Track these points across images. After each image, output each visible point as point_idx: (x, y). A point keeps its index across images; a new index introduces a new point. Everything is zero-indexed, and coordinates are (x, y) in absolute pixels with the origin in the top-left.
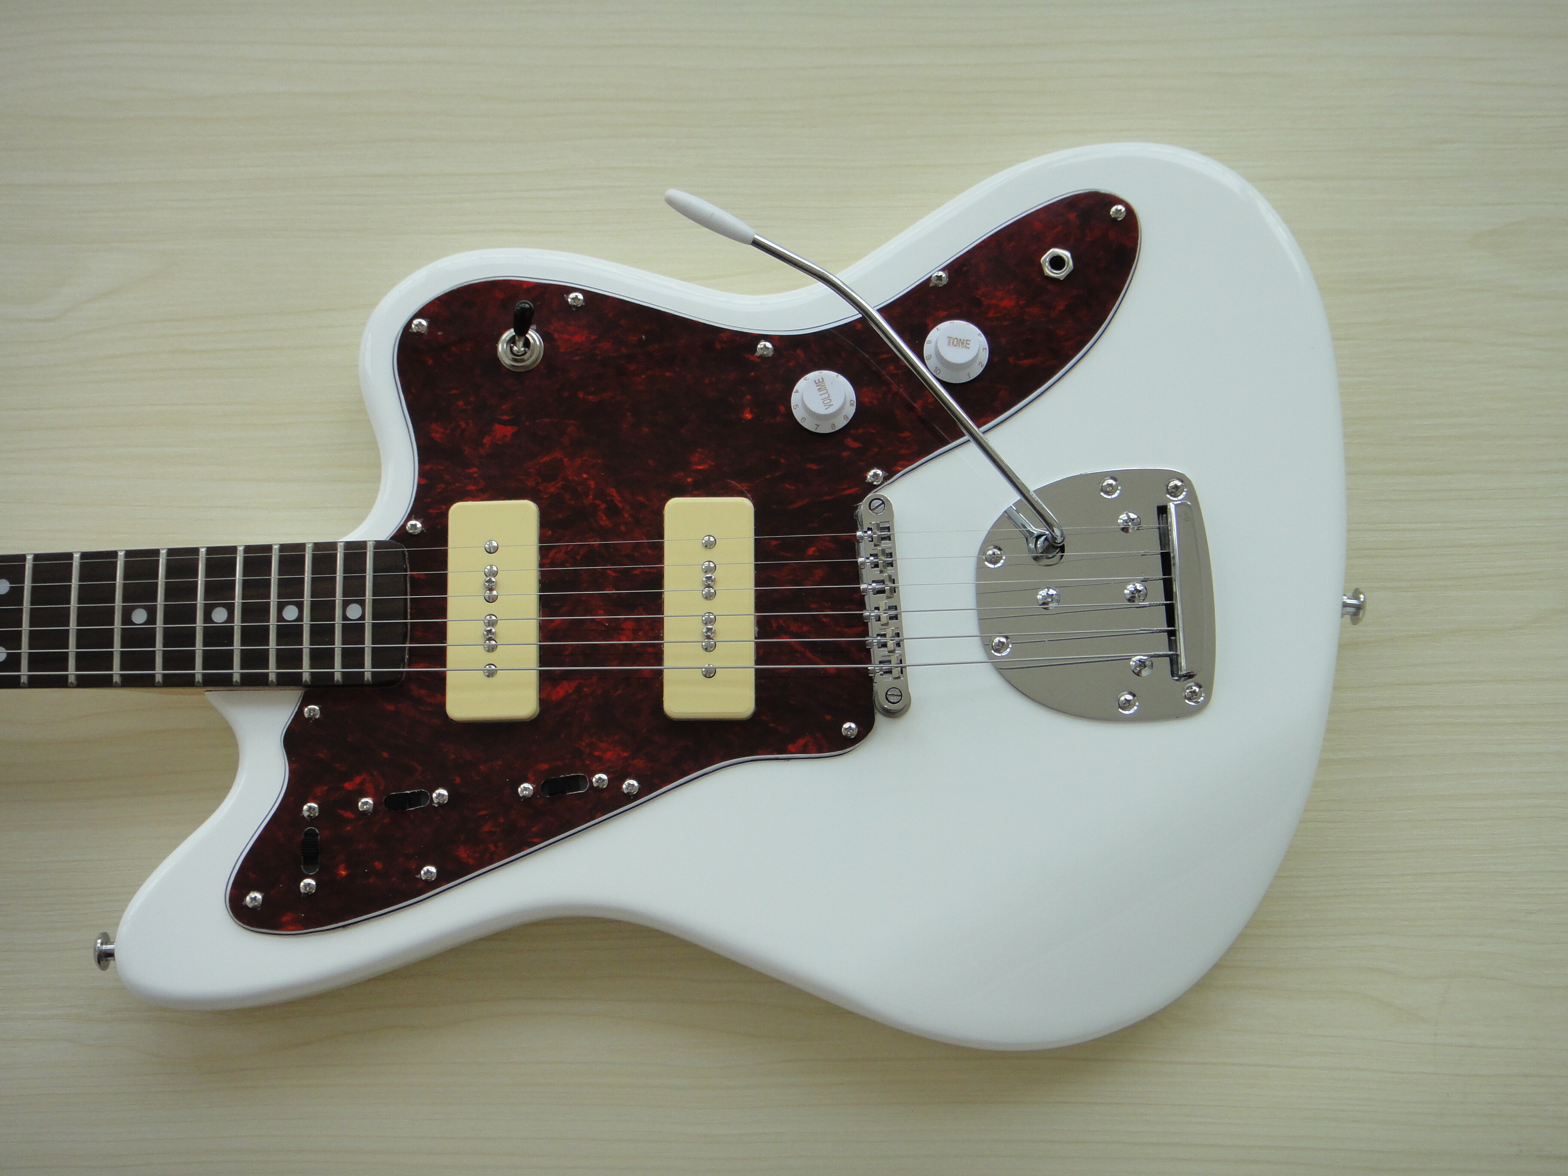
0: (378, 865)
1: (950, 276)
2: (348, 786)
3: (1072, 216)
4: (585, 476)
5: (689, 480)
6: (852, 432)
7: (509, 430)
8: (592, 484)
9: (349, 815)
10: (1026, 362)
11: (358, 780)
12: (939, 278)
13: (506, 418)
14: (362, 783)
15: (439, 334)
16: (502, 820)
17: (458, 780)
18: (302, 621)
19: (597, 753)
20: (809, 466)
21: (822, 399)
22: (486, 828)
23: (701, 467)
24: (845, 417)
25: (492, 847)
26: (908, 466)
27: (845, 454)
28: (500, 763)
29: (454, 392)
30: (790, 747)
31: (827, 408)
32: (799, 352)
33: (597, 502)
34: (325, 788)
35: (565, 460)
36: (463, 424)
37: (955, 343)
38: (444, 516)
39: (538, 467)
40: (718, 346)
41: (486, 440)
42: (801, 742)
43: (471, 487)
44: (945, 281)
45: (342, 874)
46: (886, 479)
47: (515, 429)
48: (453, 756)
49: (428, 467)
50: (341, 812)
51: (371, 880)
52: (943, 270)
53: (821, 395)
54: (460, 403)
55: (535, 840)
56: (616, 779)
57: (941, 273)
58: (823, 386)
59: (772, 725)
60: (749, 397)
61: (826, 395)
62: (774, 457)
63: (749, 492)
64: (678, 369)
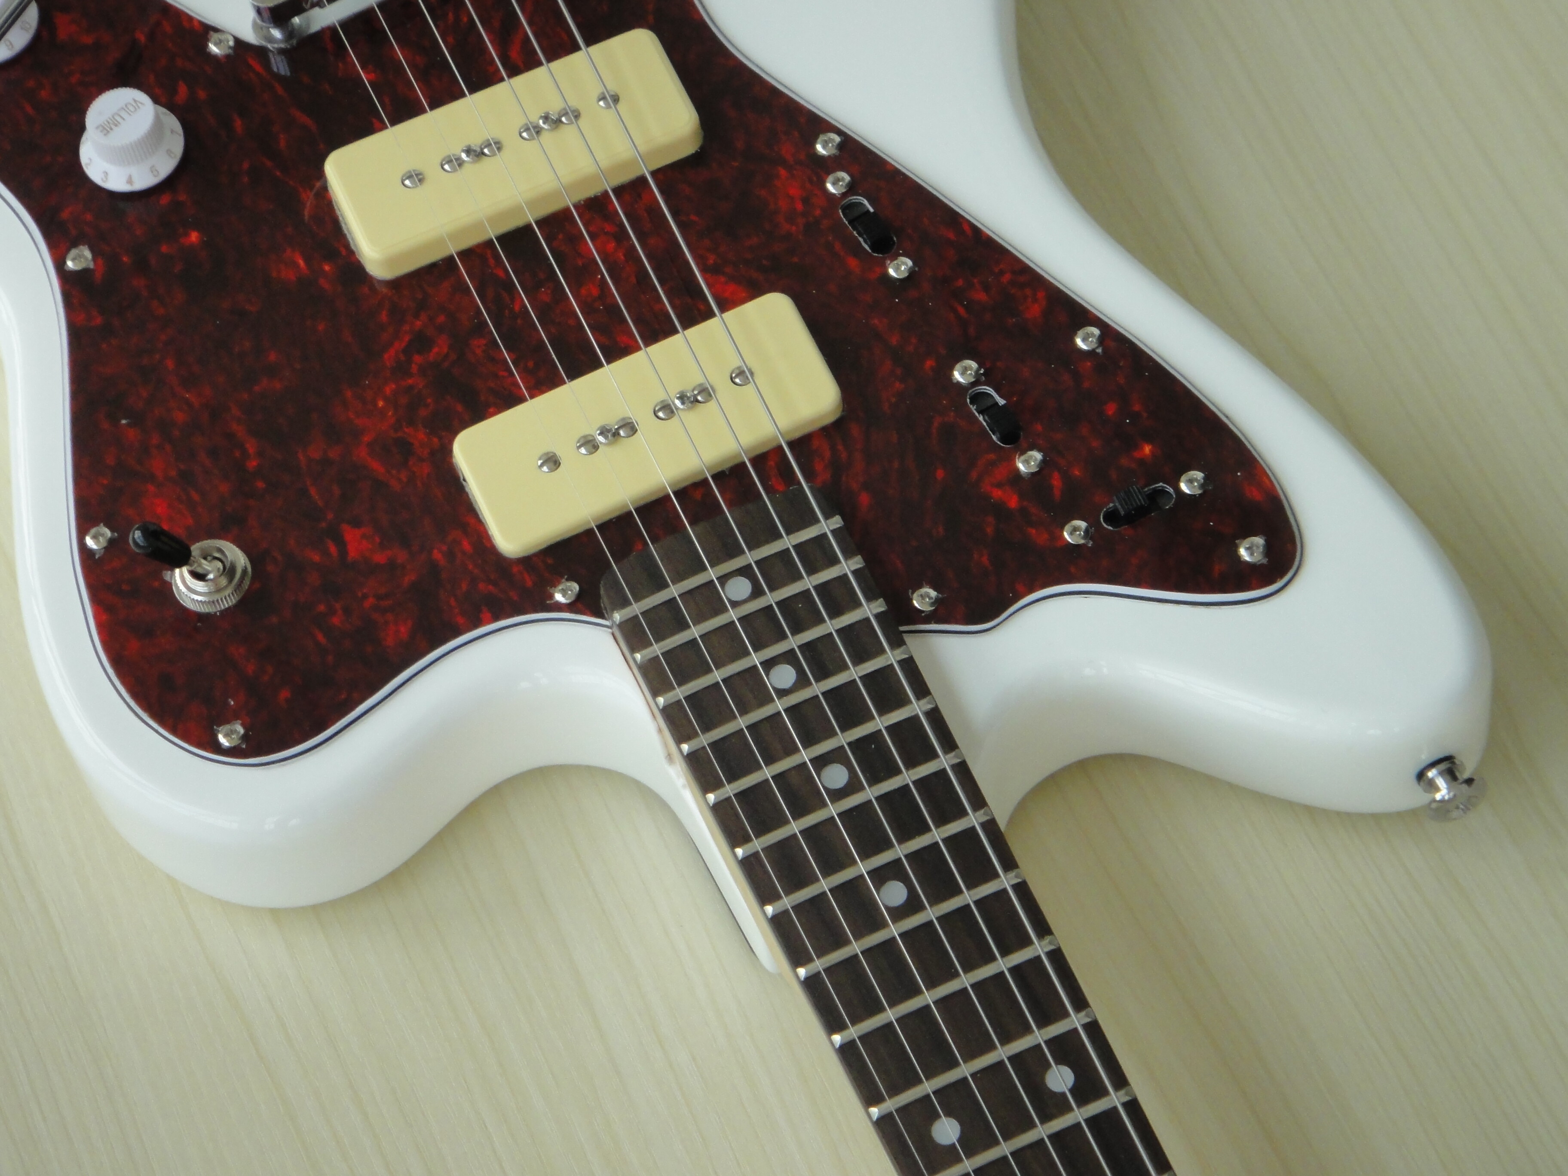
0: (1111, 409)
2: (1013, 503)
4: (381, 404)
5: (327, 268)
7: (350, 534)
8: (389, 389)
9: (1056, 482)
11: (997, 494)
13: (333, 549)
14: (1000, 485)
15: (232, 703)
16: (960, 283)
17: (929, 363)
18: (792, 651)
19: (800, 207)
20: (239, 131)
21: (130, 115)
22: (981, 296)
23: (301, 263)
25: (1006, 278)
27: (202, 97)
28: (876, 321)
29: (321, 638)
31: (141, 103)
32: (65, 215)
33: (414, 368)
34: (1034, 531)
35: (366, 439)
36: (370, 601)
38: (527, 562)
39: (394, 472)
40: (99, 321)
41: (380, 558)
43: (466, 546)
45: (1150, 450)
46: (216, 32)
47: (345, 528)
48: (897, 384)
49: (460, 620)
50: (1057, 493)
51: (1137, 408)
53: (124, 119)
54: (336, 621)
56: (826, 166)
58: (109, 123)
60: (164, 248)
61: (123, 114)
62: (246, 179)
63: (311, 188)
64: (157, 356)
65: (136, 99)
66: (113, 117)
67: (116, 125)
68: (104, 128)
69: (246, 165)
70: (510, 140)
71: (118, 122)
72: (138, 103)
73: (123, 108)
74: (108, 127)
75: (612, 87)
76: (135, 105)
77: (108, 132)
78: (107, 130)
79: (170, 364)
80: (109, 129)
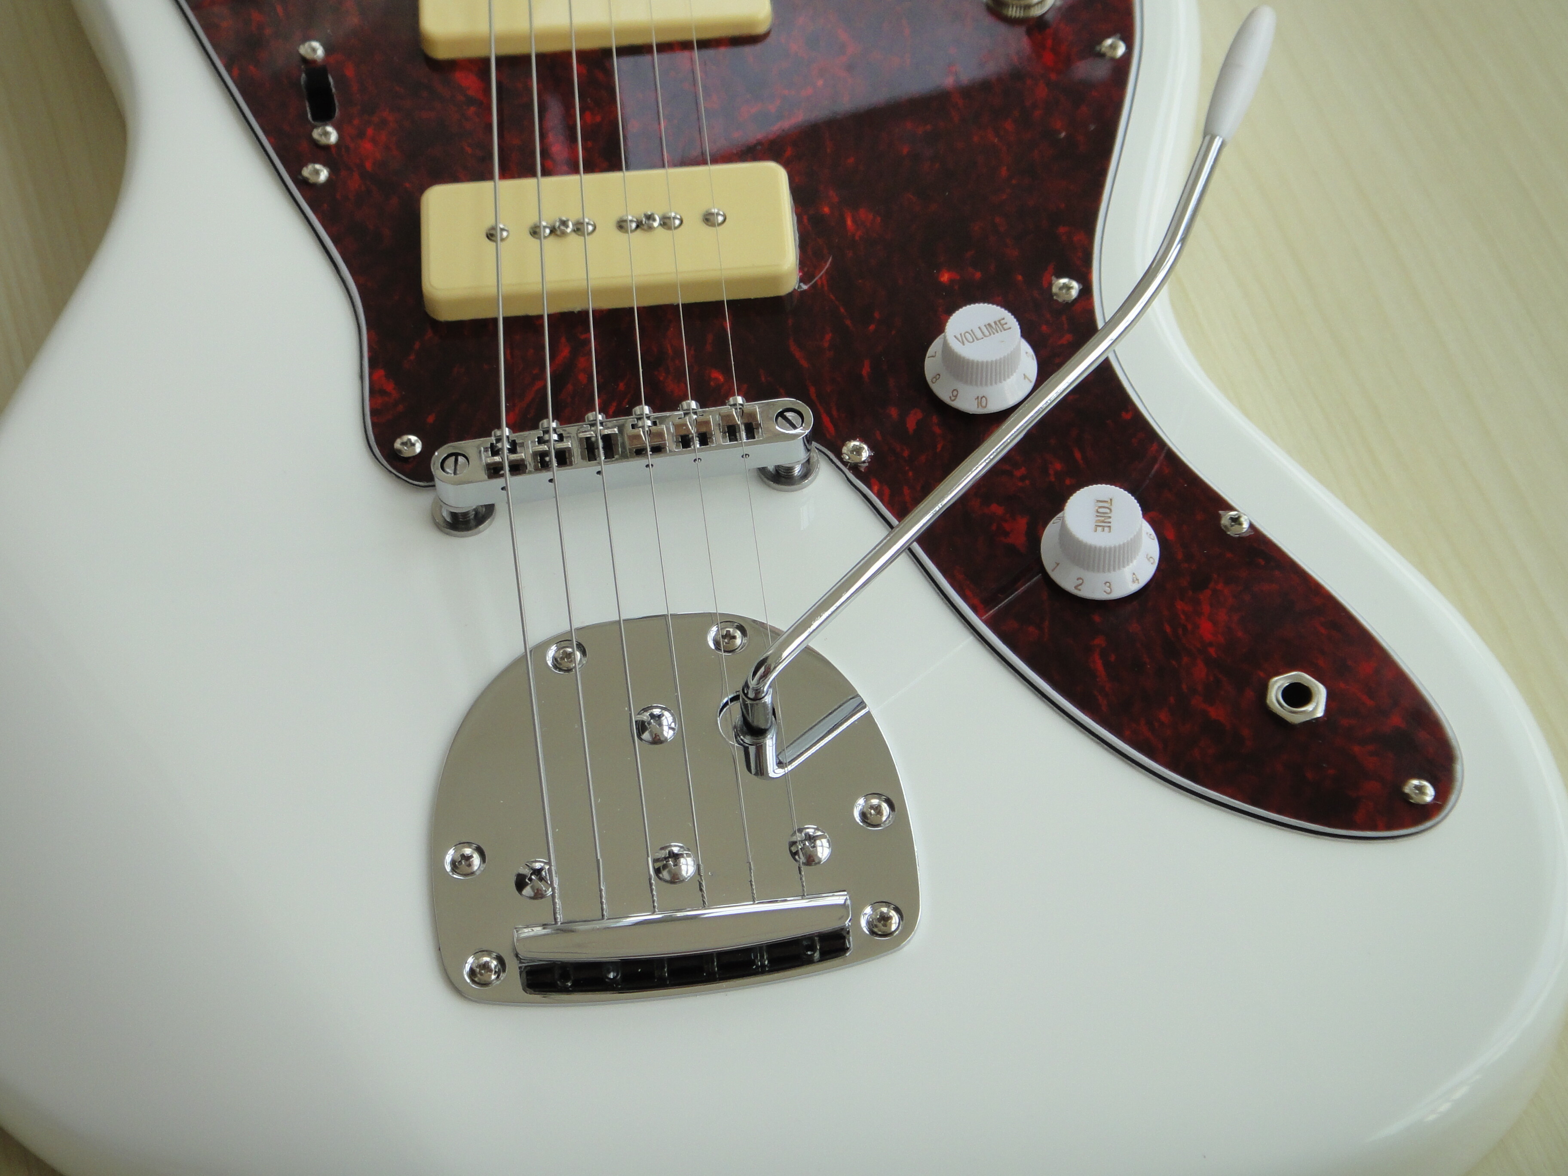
1: (1241, 539)
3: (1396, 720)
4: (820, 83)
5: (826, 210)
6: (935, 419)
8: (807, 92)
10: (1098, 664)
12: (1236, 520)
16: (267, 31)
19: (370, 131)
20: (867, 363)
22: (256, 15)
23: (849, 222)
24: (955, 393)
26: (882, 500)
27: (894, 412)
30: (381, 372)
31: (957, 338)
33: (778, 101)
35: (844, 58)
37: (1101, 510)
39: (830, 27)
40: (1062, 230)
42: (390, 387)
44: (1234, 531)
46: (855, 468)
52: (1252, 526)
55: (236, 72)
56: (328, 155)
57: (1246, 526)
59: (417, 345)
60: (978, 275)
62: (877, 315)
63: (814, 287)
64: (1014, 182)
65: (961, 345)
66: (990, 334)
67: (989, 325)
68: (1002, 325)
69: (872, 327)
70: (607, 227)
71: (987, 328)
72: (961, 340)
73: (978, 339)
74: (998, 327)
75: (491, 245)
76: (964, 339)
77: (999, 321)
78: (1000, 323)
79: (1004, 172)
80: (998, 323)
